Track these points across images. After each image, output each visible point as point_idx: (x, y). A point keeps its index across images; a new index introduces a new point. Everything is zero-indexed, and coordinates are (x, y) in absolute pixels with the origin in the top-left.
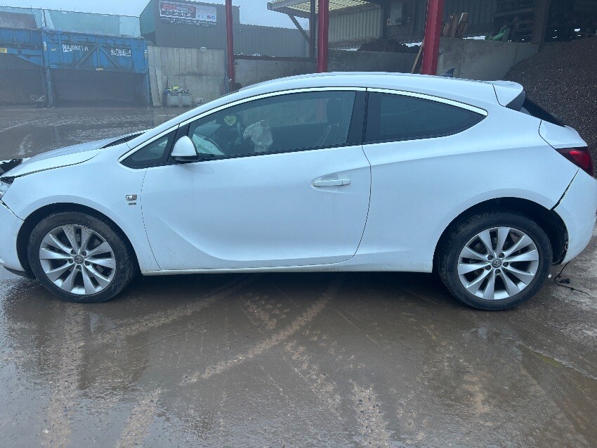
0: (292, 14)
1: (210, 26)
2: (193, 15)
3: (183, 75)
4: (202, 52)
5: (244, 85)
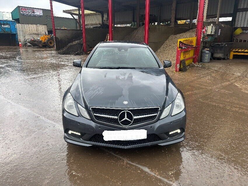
0: (72, 14)
4: (38, 26)
5: (59, 38)
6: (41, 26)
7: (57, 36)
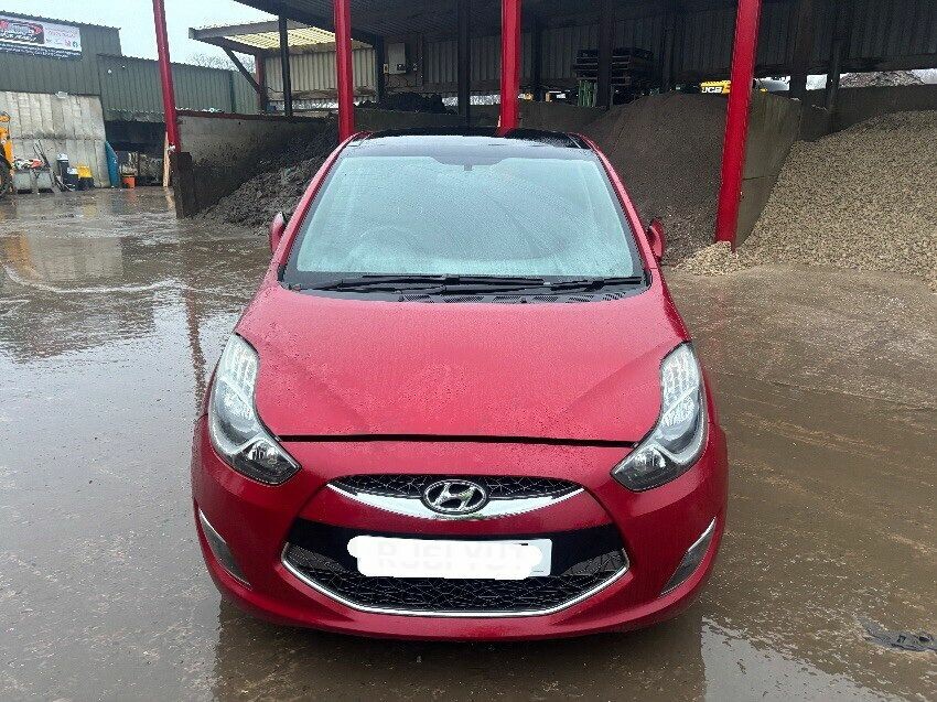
0: (229, 47)
1: (71, 57)
2: (40, 38)
3: (28, 137)
4: (59, 100)
5: (194, 155)
6: (73, 99)
7: (188, 144)
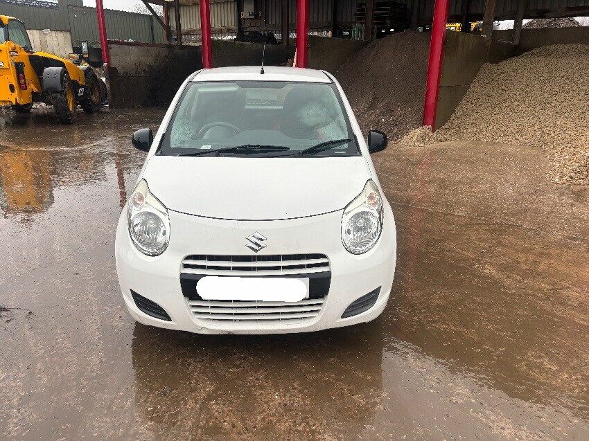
1: (52, 7)
4: (45, 34)
5: (119, 69)
6: (53, 34)
7: (115, 62)
